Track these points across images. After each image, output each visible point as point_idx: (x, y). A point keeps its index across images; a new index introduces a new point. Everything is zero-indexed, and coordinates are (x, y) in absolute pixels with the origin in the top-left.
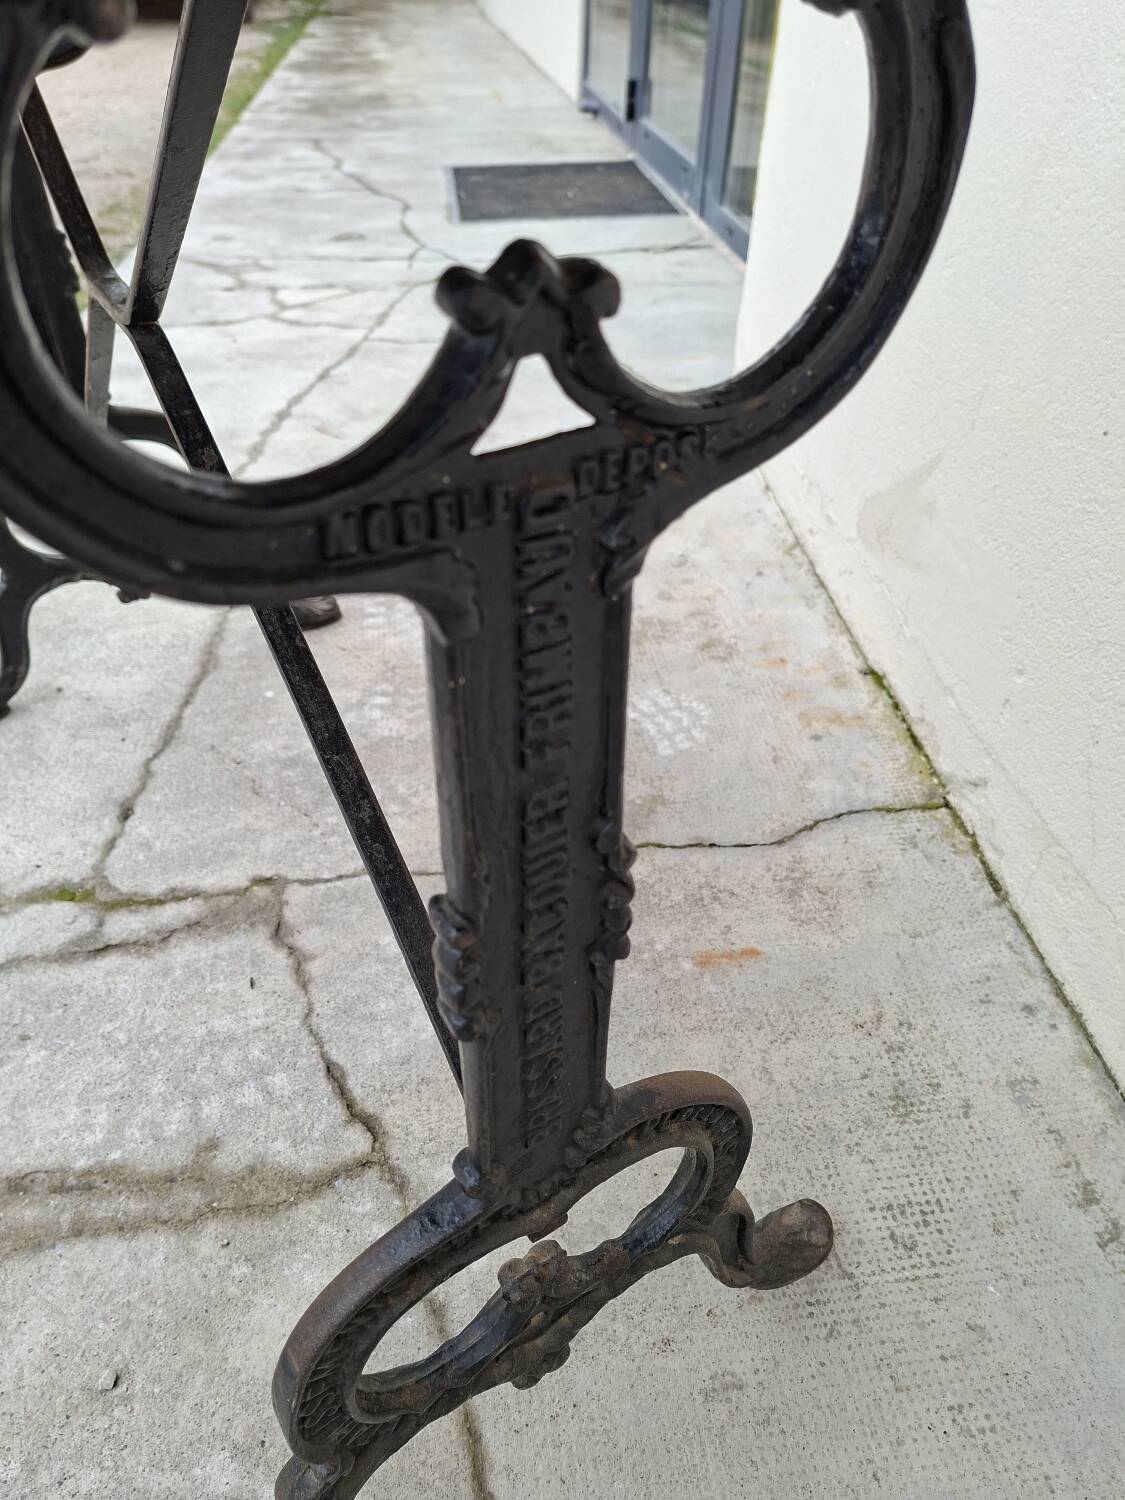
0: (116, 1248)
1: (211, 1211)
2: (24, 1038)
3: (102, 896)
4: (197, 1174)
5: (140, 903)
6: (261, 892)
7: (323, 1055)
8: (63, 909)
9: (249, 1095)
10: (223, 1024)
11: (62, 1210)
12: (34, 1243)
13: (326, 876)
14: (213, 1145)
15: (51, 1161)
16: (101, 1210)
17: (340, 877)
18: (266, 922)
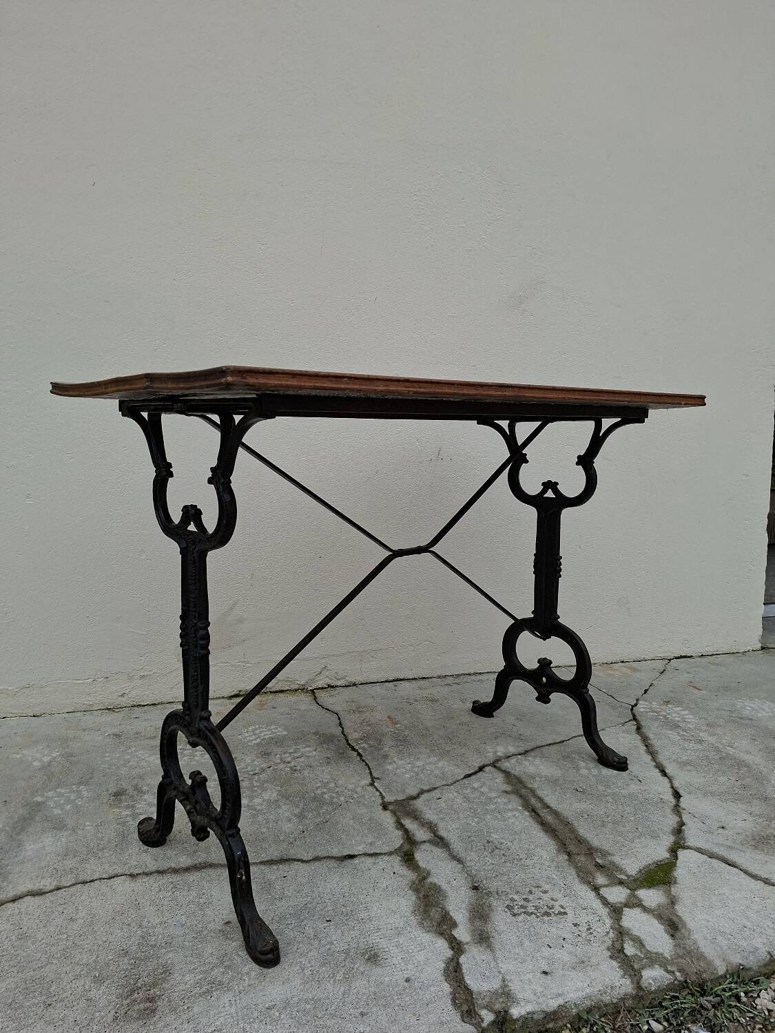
0: (547, 800)
1: (525, 787)
2: (488, 842)
3: (407, 847)
4: (516, 792)
5: (408, 835)
6: (391, 807)
7: (462, 779)
8: (418, 856)
9: (485, 789)
10: (459, 801)
11: (544, 813)
12: (556, 814)
13: (378, 793)
14: (506, 792)
15: (530, 820)
16: (538, 805)
17: (378, 790)
18: (408, 802)
